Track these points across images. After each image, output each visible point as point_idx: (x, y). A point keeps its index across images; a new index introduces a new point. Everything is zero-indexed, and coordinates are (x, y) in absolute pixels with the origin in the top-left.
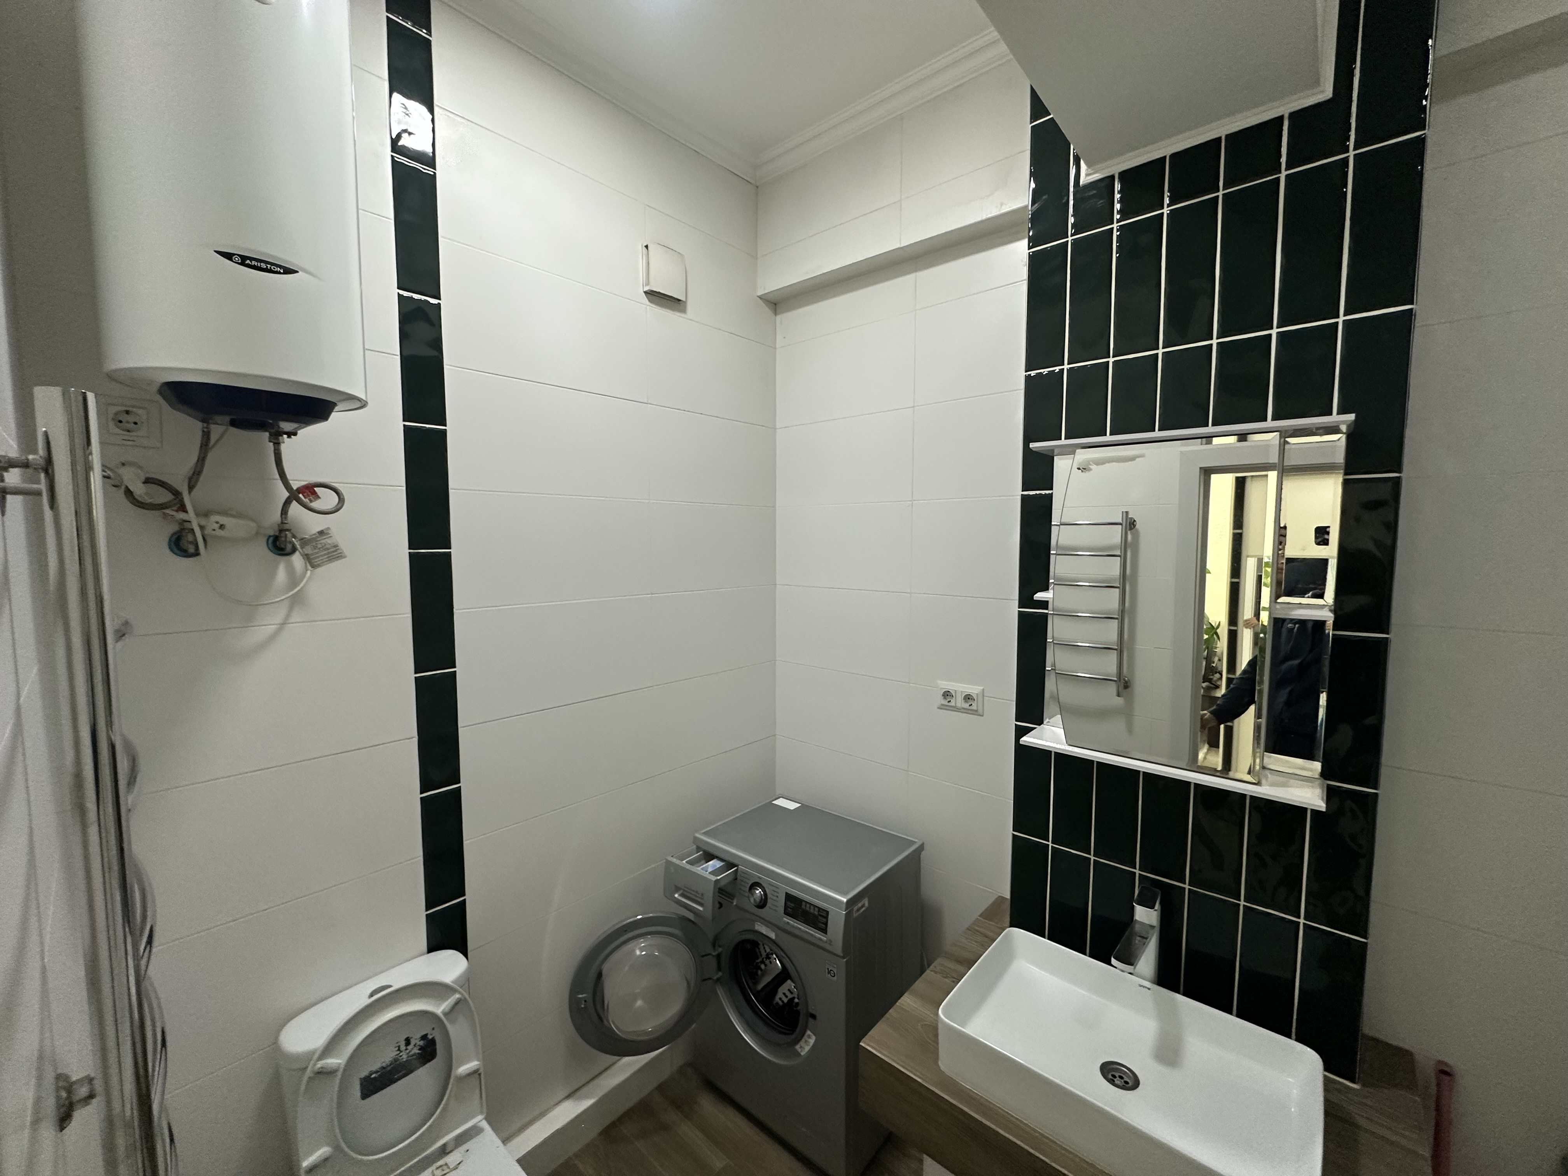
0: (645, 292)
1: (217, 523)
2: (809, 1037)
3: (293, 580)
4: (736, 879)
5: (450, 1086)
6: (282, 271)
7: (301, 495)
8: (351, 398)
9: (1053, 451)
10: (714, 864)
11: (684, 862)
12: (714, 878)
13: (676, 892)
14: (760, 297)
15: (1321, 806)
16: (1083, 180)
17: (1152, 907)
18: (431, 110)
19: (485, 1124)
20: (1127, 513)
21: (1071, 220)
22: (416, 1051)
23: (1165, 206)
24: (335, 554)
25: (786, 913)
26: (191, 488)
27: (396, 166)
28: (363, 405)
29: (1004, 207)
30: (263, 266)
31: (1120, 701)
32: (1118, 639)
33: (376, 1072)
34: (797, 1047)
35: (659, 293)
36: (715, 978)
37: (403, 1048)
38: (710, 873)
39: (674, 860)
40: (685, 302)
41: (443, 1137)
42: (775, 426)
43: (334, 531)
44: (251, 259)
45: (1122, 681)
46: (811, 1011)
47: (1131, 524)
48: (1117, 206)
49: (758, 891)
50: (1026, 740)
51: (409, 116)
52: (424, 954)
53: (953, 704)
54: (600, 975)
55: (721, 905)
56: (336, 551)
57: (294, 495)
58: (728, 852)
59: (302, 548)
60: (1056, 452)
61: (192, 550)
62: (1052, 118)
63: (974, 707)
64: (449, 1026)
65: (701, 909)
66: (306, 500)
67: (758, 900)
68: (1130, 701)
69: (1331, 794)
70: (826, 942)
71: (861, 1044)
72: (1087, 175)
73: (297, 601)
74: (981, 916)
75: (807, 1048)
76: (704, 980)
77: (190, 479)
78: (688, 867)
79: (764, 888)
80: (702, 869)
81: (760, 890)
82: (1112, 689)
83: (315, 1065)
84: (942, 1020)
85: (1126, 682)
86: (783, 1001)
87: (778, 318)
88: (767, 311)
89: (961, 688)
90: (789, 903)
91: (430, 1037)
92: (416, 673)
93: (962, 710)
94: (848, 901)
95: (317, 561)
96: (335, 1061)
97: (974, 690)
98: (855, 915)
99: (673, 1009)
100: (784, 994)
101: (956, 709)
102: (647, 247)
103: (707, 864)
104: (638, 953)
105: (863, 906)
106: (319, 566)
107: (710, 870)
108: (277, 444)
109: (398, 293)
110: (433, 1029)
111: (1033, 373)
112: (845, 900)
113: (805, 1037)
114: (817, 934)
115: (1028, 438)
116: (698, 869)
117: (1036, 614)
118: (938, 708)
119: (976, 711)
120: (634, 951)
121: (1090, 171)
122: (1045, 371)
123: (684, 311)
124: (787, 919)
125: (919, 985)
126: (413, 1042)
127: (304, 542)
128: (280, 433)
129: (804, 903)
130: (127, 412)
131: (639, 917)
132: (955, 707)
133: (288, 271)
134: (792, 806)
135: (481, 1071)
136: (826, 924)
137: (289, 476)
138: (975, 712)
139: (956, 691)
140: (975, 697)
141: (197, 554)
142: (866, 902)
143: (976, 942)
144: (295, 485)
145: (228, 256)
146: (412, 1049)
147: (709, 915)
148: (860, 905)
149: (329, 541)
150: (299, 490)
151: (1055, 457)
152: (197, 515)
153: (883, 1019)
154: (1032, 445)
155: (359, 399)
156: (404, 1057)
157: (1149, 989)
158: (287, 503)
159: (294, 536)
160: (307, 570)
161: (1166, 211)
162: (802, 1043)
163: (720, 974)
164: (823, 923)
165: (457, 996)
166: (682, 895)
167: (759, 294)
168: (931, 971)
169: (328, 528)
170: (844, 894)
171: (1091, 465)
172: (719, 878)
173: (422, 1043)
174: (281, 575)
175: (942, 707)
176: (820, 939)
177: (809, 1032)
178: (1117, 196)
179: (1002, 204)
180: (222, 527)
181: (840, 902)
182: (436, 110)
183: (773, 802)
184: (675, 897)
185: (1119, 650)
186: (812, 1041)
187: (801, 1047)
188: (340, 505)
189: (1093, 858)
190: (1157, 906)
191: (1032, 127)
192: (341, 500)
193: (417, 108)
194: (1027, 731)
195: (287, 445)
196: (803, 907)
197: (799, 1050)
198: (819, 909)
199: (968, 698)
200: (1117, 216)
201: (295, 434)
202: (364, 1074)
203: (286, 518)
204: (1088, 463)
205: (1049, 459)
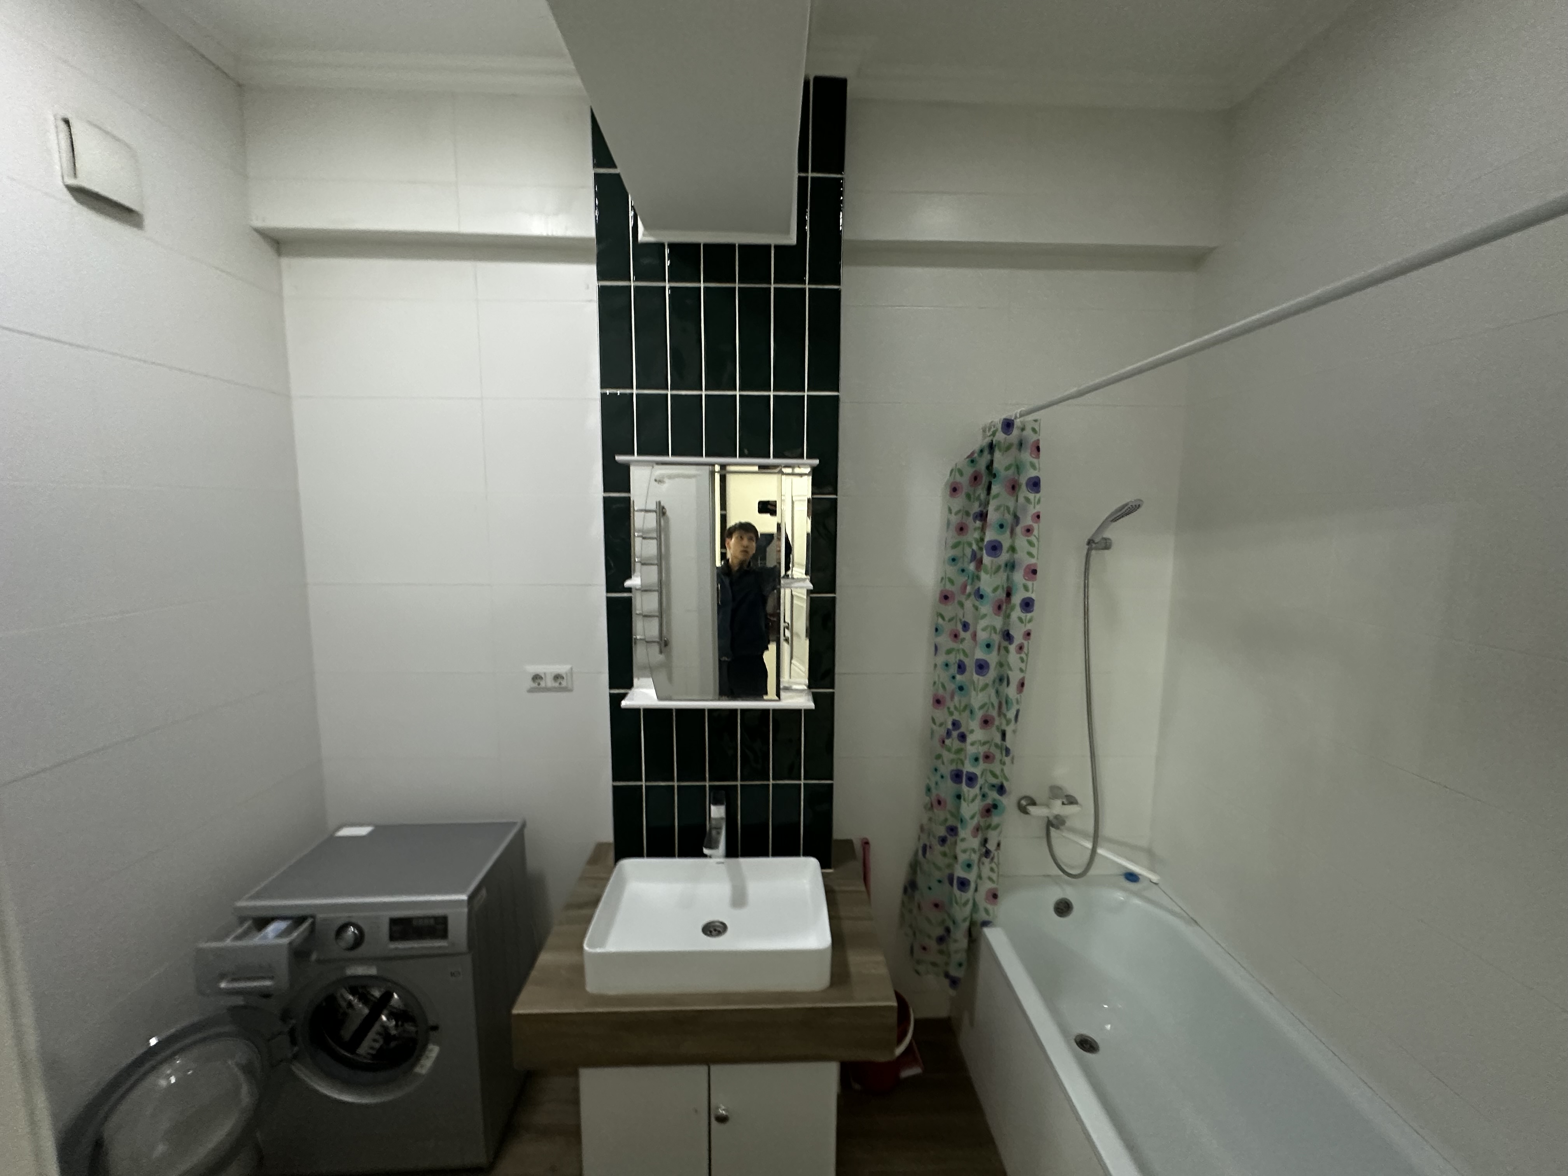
0: (68, 187)
2: (431, 1050)
4: (315, 931)
9: (628, 463)
10: (272, 929)
11: (228, 941)
12: (285, 941)
13: (222, 980)
14: (255, 230)
15: (811, 705)
16: (640, 238)
17: (719, 804)
20: (660, 503)
21: (632, 267)
23: (702, 281)
25: (392, 939)
31: (661, 657)
32: (659, 608)
34: (416, 1069)
35: (92, 192)
36: (290, 1055)
38: (275, 938)
39: (211, 945)
40: (140, 215)
42: (289, 392)
45: (663, 641)
46: (429, 1026)
47: (661, 511)
48: (668, 269)
49: (350, 932)
50: (624, 703)
55: (298, 966)
58: (297, 906)
60: (631, 464)
63: (563, 684)
65: (268, 983)
67: (351, 941)
68: (669, 657)
69: (816, 698)
70: (448, 947)
71: (513, 1012)
72: (643, 235)
74: (586, 865)
75: (429, 1064)
76: (274, 1065)
78: (239, 943)
79: (357, 925)
80: (261, 938)
81: (352, 929)
82: (656, 648)
84: (588, 952)
85: (665, 643)
87: (285, 261)
88: (266, 248)
89: (548, 669)
90: (394, 929)
93: (552, 690)
94: (468, 898)
97: (562, 669)
98: (476, 909)
101: (547, 690)
102: (63, 119)
103: (264, 931)
104: (163, 1084)
105: (482, 897)
107: (273, 934)
111: (608, 392)
112: (464, 897)
113: (426, 1053)
114: (435, 944)
115: (607, 450)
116: (255, 941)
117: (623, 598)
118: (528, 691)
121: (646, 233)
122: (618, 392)
123: (139, 226)
124: (393, 945)
129: (415, 920)
132: (545, 688)
134: (363, 831)
136: (446, 928)
138: (565, 689)
139: (544, 673)
140: (564, 676)
142: (484, 892)
143: (591, 886)
147: (280, 986)
148: (479, 897)
151: (631, 469)
154: (612, 458)
157: (723, 863)
161: (702, 285)
162: (422, 1062)
163: (296, 1049)
164: (441, 930)
166: (232, 981)
170: (464, 893)
171: (664, 479)
172: (290, 938)
175: (531, 691)
176: (440, 946)
177: (430, 1047)
178: (667, 261)
179: (564, 229)
181: (463, 901)
183: (335, 836)
184: (220, 989)
185: (660, 617)
186: (435, 1052)
187: (421, 1067)
189: (676, 784)
190: (725, 802)
191: (594, 172)
194: (623, 696)
196: (415, 924)
197: (419, 1071)
198: (436, 917)
199: (557, 677)
200: (668, 277)
204: (663, 476)
205: (625, 469)
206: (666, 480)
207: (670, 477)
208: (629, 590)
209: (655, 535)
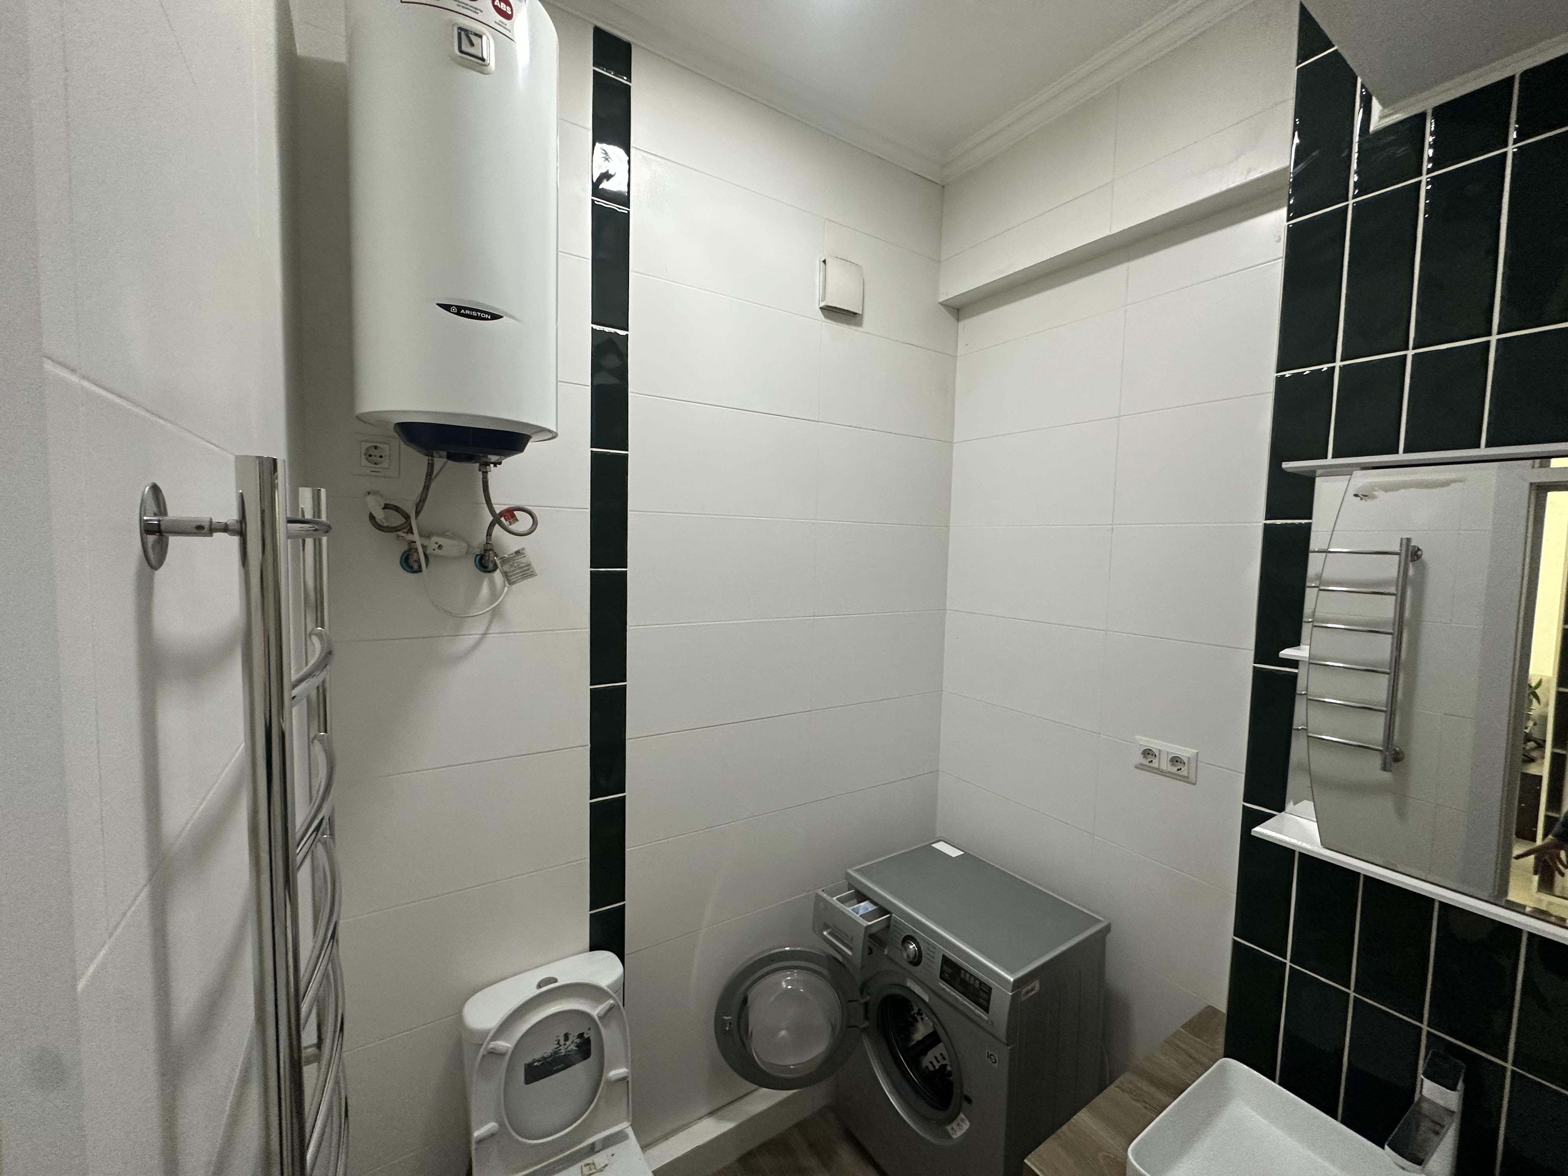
0: (820, 308)
1: (436, 543)
2: (962, 1120)
3: (494, 595)
4: (889, 927)
5: (600, 1091)
6: (489, 318)
7: (503, 519)
8: (542, 430)
9: (1315, 472)
11: (835, 899)
12: (864, 923)
13: (826, 929)
14: (941, 304)
16: (1375, 125)
17: (1453, 1088)
18: (628, 153)
19: (630, 1132)
20: (1409, 540)
21: (1354, 178)
22: (573, 1047)
23: (1511, 141)
24: (527, 572)
25: (942, 977)
26: (417, 513)
27: (596, 210)
28: (554, 435)
29: (1251, 174)
30: (474, 314)
31: (1387, 776)
32: (1387, 699)
33: (539, 1061)
34: (949, 1128)
35: (835, 308)
36: (862, 1027)
37: (562, 1042)
38: (861, 916)
39: (825, 895)
40: (861, 316)
41: (591, 1136)
42: (952, 437)
43: (528, 552)
44: (465, 308)
45: (1392, 752)
46: (966, 1092)
47: (1413, 554)
48: (1430, 152)
49: (912, 946)
50: (1261, 830)
51: (609, 162)
52: (586, 952)
53: (1155, 764)
54: (745, 1001)
55: (871, 951)
56: (529, 569)
57: (497, 519)
59: (502, 566)
60: (1319, 472)
61: (416, 567)
62: (1336, 50)
63: (1184, 772)
64: (603, 1030)
65: (850, 953)
66: (506, 523)
67: (911, 956)
68: (1402, 778)
70: (987, 1022)
71: (1026, 1161)
72: (1381, 118)
73: (496, 613)
74: (1183, 1027)
75: (959, 1133)
76: (850, 1027)
77: (417, 506)
78: (839, 905)
79: (918, 943)
80: (853, 910)
81: (914, 945)
82: (1375, 759)
83: (488, 1043)
84: (1132, 1164)
85: (1397, 753)
86: (934, 1066)
87: (961, 324)
88: (949, 318)
89: (1167, 747)
90: (945, 967)
91: (586, 1036)
92: (591, 685)
93: (1167, 775)
94: (1015, 981)
95: (513, 579)
96: (505, 1044)
97: (1185, 752)
98: (1024, 998)
99: (817, 1049)
100: (936, 1058)
101: (1159, 772)
102: (824, 261)
103: (858, 905)
104: (784, 984)
105: (1032, 989)
106: (514, 583)
107: (861, 912)
108: (485, 473)
109: (592, 328)
110: (589, 1029)
111: (1288, 374)
112: (1012, 980)
113: (958, 1118)
114: (976, 1010)
115: (1278, 454)
116: (848, 910)
117: (1279, 673)
118: (1136, 767)
119: (1187, 777)
120: (780, 983)
121: (1387, 112)
122: (1307, 371)
123: (859, 324)
124: (943, 985)
125: (1099, 1100)
126: (571, 1038)
127: (504, 561)
128: (487, 464)
129: (962, 972)
130: (376, 447)
131: (787, 949)
132: (1158, 769)
133: (495, 317)
134: (954, 853)
135: (630, 1079)
136: (988, 1001)
137: (493, 501)
138: (1186, 779)
139: (1160, 750)
140: (1186, 761)
141: (420, 570)
142: (1036, 985)
143: (1177, 1061)
144: (498, 509)
145: (447, 307)
146: (570, 1045)
147: (858, 961)
148: (1029, 987)
149: (523, 560)
150: (502, 514)
151: (1318, 480)
152: (421, 535)
153: (1054, 1136)
154: (1286, 465)
155: (550, 431)
156: (563, 1051)
158: (492, 525)
159: (496, 555)
160: (505, 586)
161: (1511, 149)
162: (954, 1125)
163: (867, 1024)
164: (984, 1000)
165: (612, 1001)
166: (830, 933)
167: (942, 299)
168: (1117, 1087)
169: (524, 549)
170: (1011, 972)
171: (1375, 491)
172: (870, 923)
173: (578, 1041)
174: (485, 590)
175: (1140, 767)
176: (980, 1017)
177: (962, 1116)
178: (1429, 139)
179: (1249, 172)
180: (440, 547)
181: (1007, 981)
182: (632, 151)
183: (933, 845)
184: (824, 935)
185: (1389, 713)
186: (966, 1126)
187: (952, 1129)
188: (534, 527)
189: (1353, 994)
190: (1460, 1085)
191: (1298, 69)
192: (535, 522)
193: (616, 152)
194: (1261, 818)
195: (494, 473)
196: (962, 976)
197: (951, 1132)
198: (981, 983)
199: (1175, 760)
200: (1427, 165)
201: (500, 463)
202: (529, 1060)
203: (490, 539)
204: (1374, 487)
205: (1307, 482)
206: (1379, 494)
207: (1388, 488)
208: (1294, 663)
209: (1393, 590)
